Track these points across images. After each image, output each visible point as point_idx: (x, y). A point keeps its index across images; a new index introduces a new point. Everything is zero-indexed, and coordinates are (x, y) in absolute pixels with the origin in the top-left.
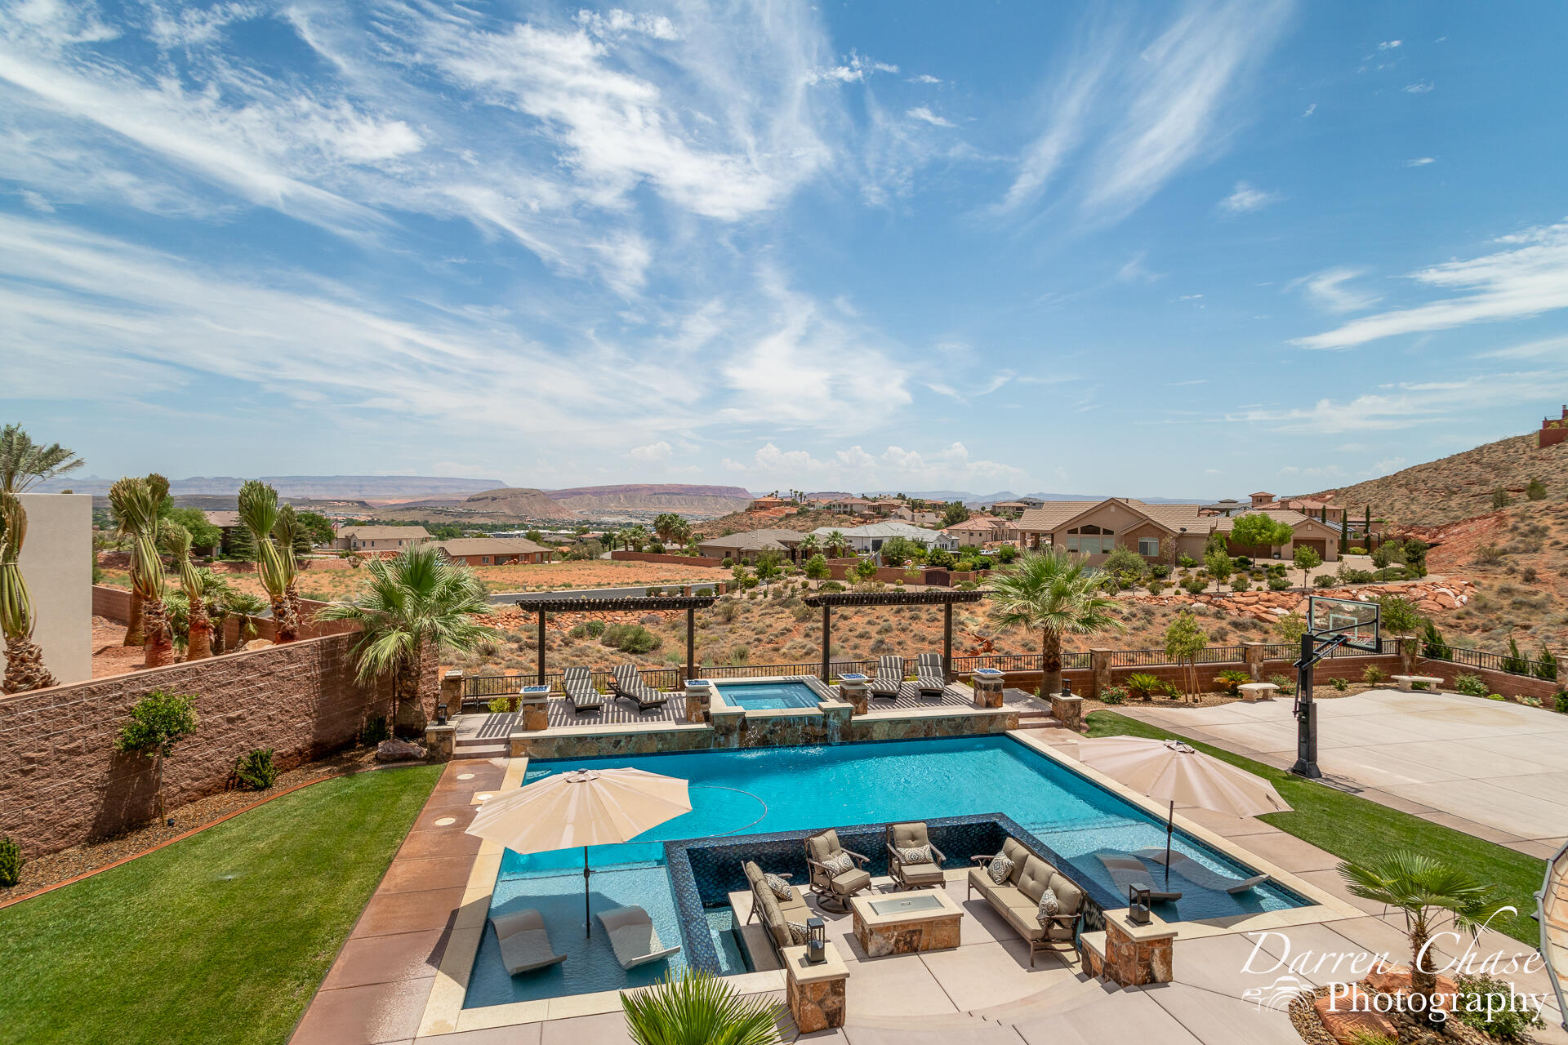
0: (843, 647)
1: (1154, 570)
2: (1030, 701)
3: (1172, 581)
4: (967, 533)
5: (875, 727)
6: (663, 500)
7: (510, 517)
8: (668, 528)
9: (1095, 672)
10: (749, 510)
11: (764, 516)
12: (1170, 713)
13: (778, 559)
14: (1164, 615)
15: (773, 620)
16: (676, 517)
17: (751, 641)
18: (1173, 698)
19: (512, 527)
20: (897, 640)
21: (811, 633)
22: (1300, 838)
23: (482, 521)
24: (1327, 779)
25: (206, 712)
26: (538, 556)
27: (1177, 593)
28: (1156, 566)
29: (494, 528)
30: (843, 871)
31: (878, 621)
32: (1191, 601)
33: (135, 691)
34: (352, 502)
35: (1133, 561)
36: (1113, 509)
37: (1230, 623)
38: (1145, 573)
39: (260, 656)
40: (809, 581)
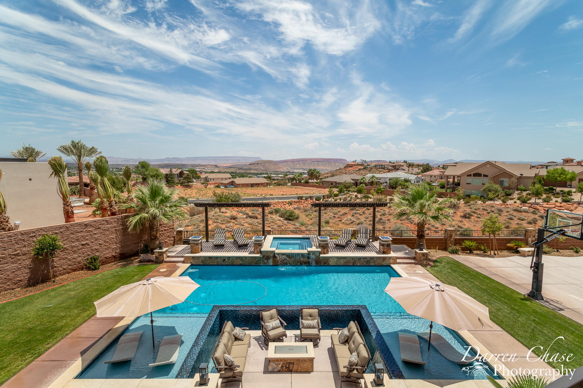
0: (365, 221)
1: (506, 192)
2: (407, 251)
3: (514, 197)
4: (430, 176)
5: (330, 260)
6: (316, 164)
7: (263, 170)
8: (312, 174)
9: (446, 239)
10: (345, 167)
11: (351, 170)
12: (479, 260)
13: (350, 186)
14: (507, 212)
15: (341, 209)
16: (316, 170)
17: (332, 217)
18: (485, 252)
19: (263, 174)
20: (387, 219)
21: (354, 215)
22: (512, 336)
23: (254, 172)
24: (546, 301)
25: (72, 242)
26: (266, 184)
27: (515, 202)
28: (507, 190)
29: (258, 174)
30: (274, 328)
31: (381, 211)
32: (521, 206)
33: (40, 234)
34: (213, 165)
35: (496, 188)
36: (488, 166)
37: (539, 216)
38: (501, 193)
39: (94, 222)
40: (358, 194)
